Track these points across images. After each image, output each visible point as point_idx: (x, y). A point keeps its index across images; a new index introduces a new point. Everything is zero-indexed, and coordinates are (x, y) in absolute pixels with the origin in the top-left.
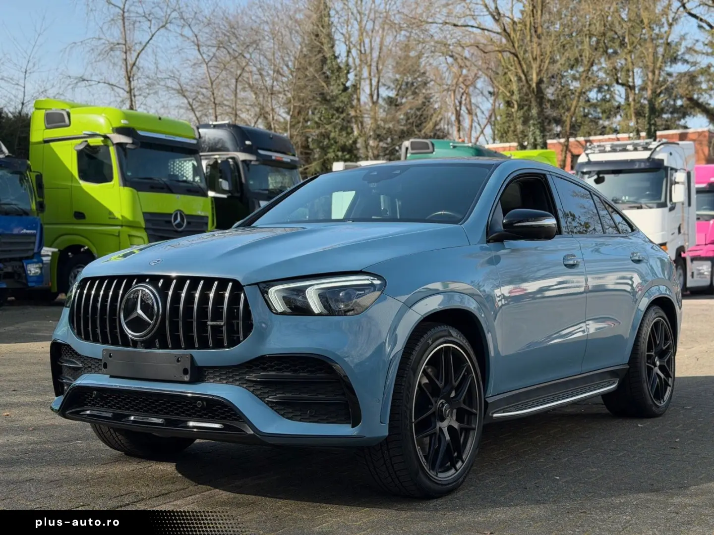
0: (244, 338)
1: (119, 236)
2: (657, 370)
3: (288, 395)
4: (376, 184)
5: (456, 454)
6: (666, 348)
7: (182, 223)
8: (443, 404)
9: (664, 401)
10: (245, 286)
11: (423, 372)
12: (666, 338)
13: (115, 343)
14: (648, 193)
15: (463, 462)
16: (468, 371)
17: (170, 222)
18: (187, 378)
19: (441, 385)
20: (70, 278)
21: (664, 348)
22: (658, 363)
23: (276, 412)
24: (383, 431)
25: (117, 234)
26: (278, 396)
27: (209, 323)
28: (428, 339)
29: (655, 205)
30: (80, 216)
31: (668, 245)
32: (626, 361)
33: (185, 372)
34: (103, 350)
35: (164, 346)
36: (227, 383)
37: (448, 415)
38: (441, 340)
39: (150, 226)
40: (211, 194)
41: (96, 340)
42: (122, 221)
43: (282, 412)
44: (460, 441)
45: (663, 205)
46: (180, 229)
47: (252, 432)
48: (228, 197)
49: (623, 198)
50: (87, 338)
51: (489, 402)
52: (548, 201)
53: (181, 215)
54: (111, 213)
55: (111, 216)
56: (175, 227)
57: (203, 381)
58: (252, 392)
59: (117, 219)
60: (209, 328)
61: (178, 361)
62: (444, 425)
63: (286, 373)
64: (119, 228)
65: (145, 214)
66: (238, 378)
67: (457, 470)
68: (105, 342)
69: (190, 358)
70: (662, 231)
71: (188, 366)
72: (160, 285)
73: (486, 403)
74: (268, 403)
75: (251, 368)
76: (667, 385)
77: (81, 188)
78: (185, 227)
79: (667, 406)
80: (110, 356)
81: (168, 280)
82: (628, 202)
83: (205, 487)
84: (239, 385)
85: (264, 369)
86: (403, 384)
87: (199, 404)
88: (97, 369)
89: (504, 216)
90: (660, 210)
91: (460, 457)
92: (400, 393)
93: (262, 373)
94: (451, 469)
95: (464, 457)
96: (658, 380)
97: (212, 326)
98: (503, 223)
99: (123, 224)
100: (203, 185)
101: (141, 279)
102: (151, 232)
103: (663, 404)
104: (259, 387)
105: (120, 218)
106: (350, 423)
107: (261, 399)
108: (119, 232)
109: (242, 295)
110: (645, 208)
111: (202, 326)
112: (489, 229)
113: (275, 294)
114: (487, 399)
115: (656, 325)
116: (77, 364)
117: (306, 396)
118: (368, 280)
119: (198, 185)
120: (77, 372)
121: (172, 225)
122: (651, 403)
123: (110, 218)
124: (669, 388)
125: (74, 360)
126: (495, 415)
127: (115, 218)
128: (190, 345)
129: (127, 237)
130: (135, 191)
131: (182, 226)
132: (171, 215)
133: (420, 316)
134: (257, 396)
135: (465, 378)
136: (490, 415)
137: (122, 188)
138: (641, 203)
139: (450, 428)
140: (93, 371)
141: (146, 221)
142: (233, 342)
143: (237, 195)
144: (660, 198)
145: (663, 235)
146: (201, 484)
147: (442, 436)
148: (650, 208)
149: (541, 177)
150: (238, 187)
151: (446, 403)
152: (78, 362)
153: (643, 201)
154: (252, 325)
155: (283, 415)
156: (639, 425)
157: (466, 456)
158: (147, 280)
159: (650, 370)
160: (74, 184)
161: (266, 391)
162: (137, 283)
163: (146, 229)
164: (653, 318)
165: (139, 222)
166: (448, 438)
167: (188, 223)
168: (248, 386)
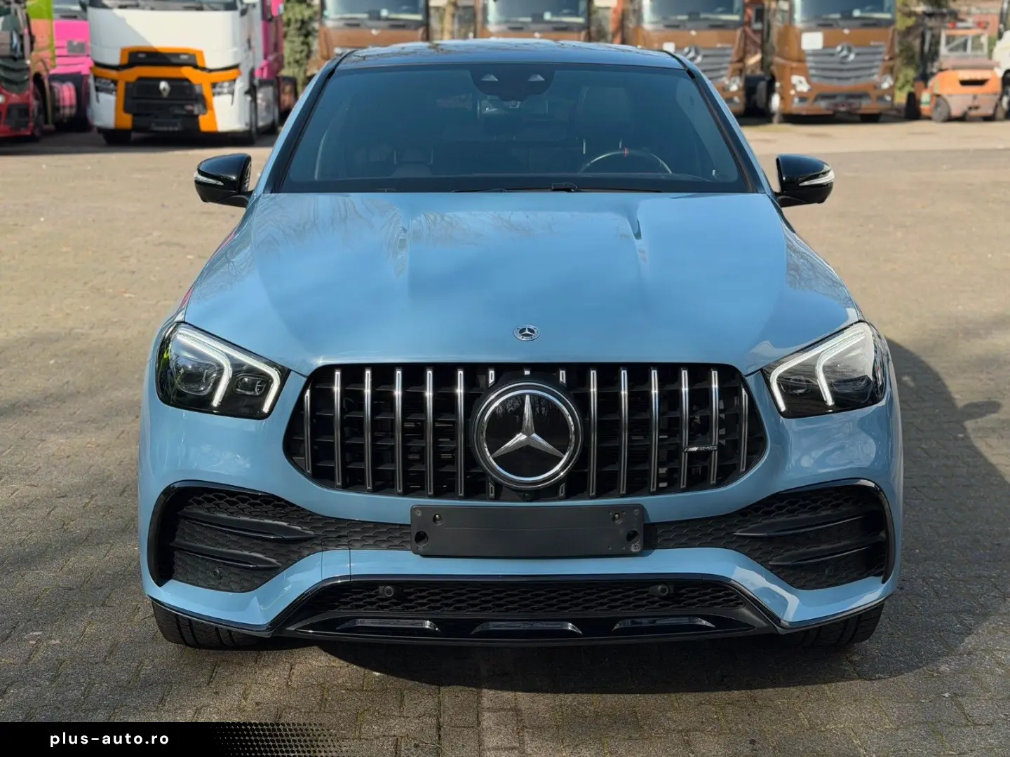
3: (801, 550)
10: (747, 375)
18: (635, 548)
23: (784, 580)
27: (686, 448)
29: (221, 6)
31: (239, 69)
33: (631, 537)
34: (413, 509)
35: (577, 495)
43: (792, 579)
45: (231, 7)
58: (748, 555)
60: (685, 458)
61: (615, 519)
69: (641, 512)
71: (639, 527)
72: (563, 381)
74: (771, 569)
80: (436, 519)
81: (576, 371)
84: (725, 547)
87: (663, 590)
90: (228, 14)
101: (508, 372)
107: (761, 564)
109: (744, 392)
110: (208, 10)
116: (295, 533)
117: (826, 546)
125: (285, 524)
134: (755, 559)
138: (200, 3)
145: (236, 54)
148: (215, 10)
152: (298, 528)
155: (792, 584)
158: (526, 373)
161: (769, 548)
162: (498, 382)
168: (740, 546)
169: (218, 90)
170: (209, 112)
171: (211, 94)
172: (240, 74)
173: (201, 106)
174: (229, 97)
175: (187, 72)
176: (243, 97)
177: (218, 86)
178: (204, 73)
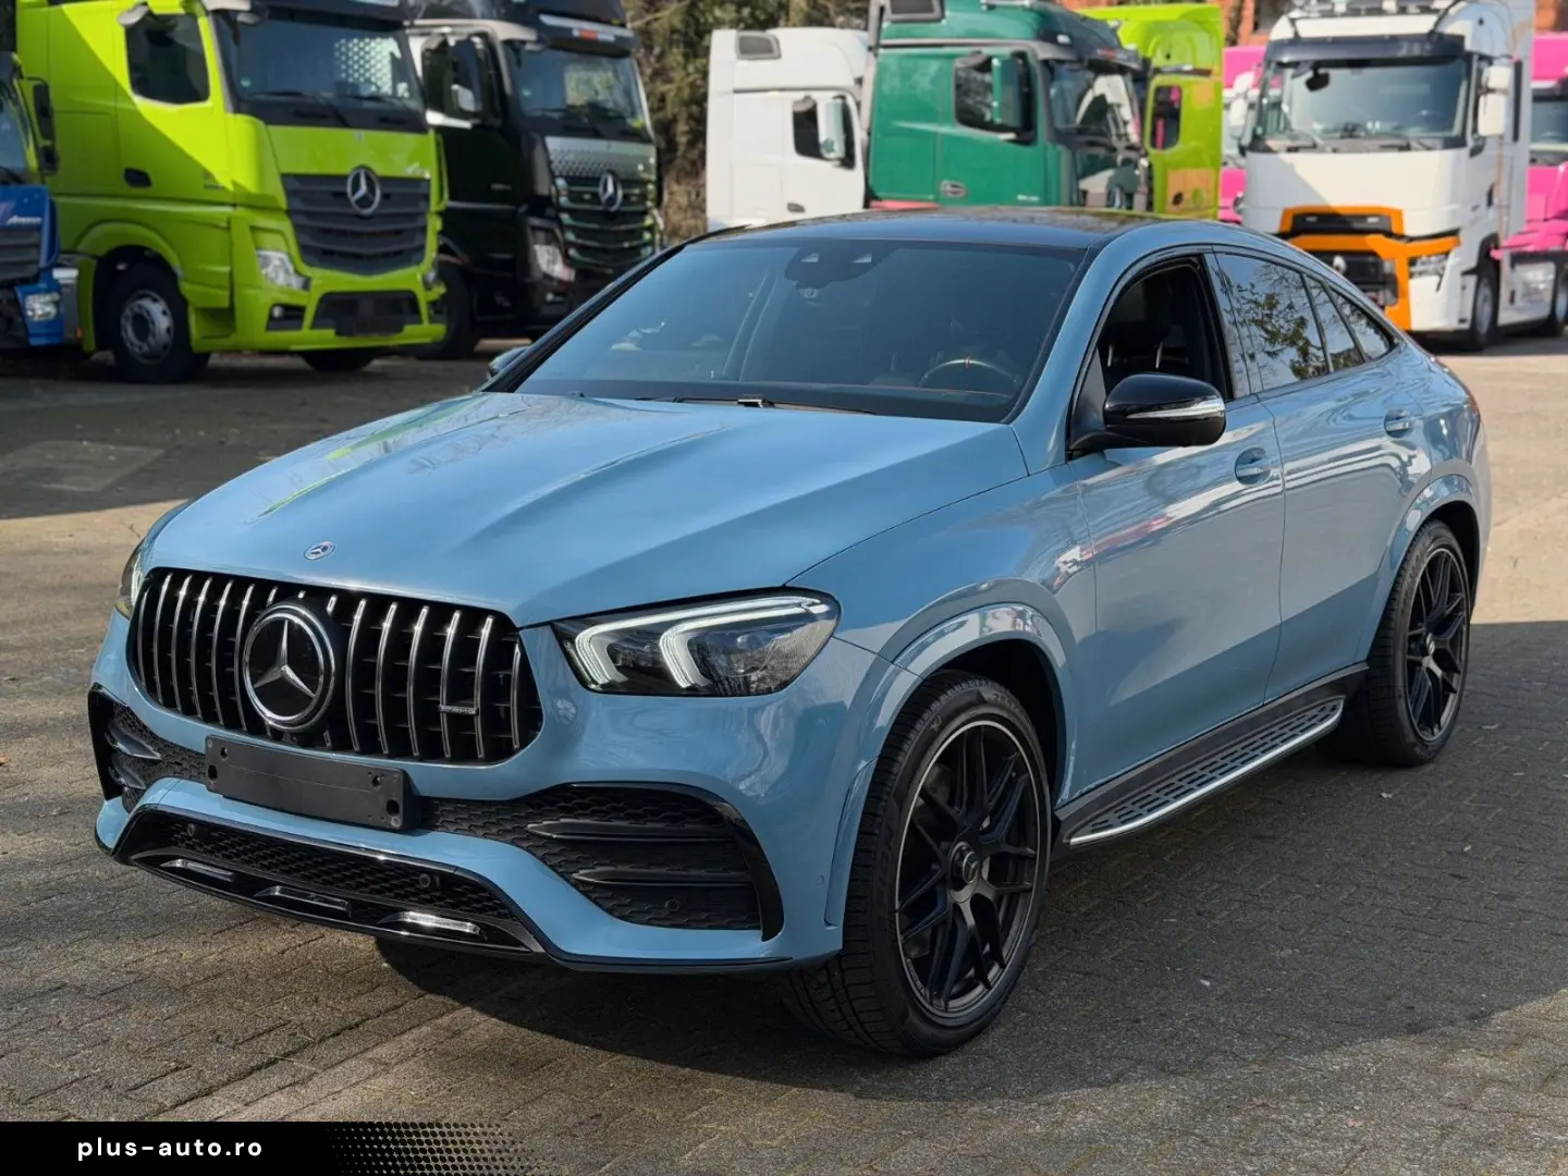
0: (524, 744)
1: (228, 229)
2: (1429, 662)
3: (622, 868)
4: (816, 291)
5: (988, 948)
6: (1452, 612)
7: (370, 196)
8: (962, 854)
9: (1440, 728)
10: (522, 628)
11: (920, 795)
12: (1454, 588)
13: (232, 725)
14: (1424, 113)
15: (1003, 966)
16: (1020, 768)
17: (343, 195)
18: (395, 822)
19: (957, 812)
20: (123, 321)
21: (1448, 612)
22: (1432, 648)
23: (596, 903)
24: (831, 940)
25: (224, 225)
26: (599, 869)
27: (443, 707)
28: (932, 722)
29: (1439, 143)
30: (137, 178)
31: (1462, 235)
32: (1363, 655)
33: (392, 808)
34: (207, 739)
35: (342, 745)
36: (485, 836)
37: (973, 875)
38: (963, 717)
39: (299, 205)
40: (434, 118)
41: (189, 711)
42: (234, 195)
43: (610, 904)
44: (996, 921)
45: (1457, 143)
46: (367, 211)
47: (541, 950)
48: (475, 127)
49: (1369, 125)
50: (169, 704)
51: (1062, 818)
52: (1208, 327)
53: (369, 179)
54: (207, 175)
55: (209, 183)
56: (356, 207)
57: (433, 828)
58: (543, 859)
59: (223, 188)
60: (444, 720)
61: (375, 782)
62: (963, 897)
63: (616, 823)
64: (228, 210)
65: (285, 177)
66: (509, 827)
67: (988, 986)
68: (209, 718)
69: (401, 778)
70: (1452, 202)
71: (398, 797)
72: (330, 609)
73: (1056, 822)
74: (577, 884)
75: (539, 806)
76: (1449, 689)
77: (137, 114)
78: (381, 204)
79: (1446, 738)
80: (223, 754)
81: (348, 600)
82: (1379, 135)
83: (441, 999)
84: (512, 843)
85: (568, 812)
86: (877, 831)
87: (425, 881)
88: (194, 773)
89: (1108, 393)
90: (1450, 154)
91: (996, 956)
92: (869, 851)
93: (563, 820)
94: (976, 986)
95: (1004, 954)
96: (1430, 683)
97: (451, 715)
98: (1104, 411)
99: (238, 201)
100: (415, 105)
101: (288, 591)
102: (303, 220)
103: (1438, 734)
104: (556, 849)
105: (230, 187)
106: (757, 928)
107: (561, 875)
108: (229, 221)
109: (517, 650)
110: (1417, 150)
111: (428, 713)
112: (1074, 421)
113: (590, 646)
114: (1056, 813)
115: (1433, 565)
116: (148, 752)
117: (664, 870)
118: (799, 605)
119: (405, 106)
120: (151, 772)
121: (347, 200)
122: (1412, 738)
123: (206, 187)
124: (1452, 696)
125: (144, 743)
126: (1074, 840)
127: (217, 187)
128: (401, 750)
129: (248, 231)
130: (261, 124)
131: (371, 203)
132: (342, 179)
133: (916, 677)
134: (552, 867)
135: (1012, 783)
136: (1065, 841)
137: (231, 116)
138: (1405, 138)
139: (977, 901)
140: (186, 774)
141: (290, 193)
142: (500, 750)
143: (497, 123)
144: (1451, 127)
145: (1453, 213)
146: (431, 992)
147: (959, 923)
148: (1429, 149)
149: (1193, 263)
150: (497, 102)
151: (968, 850)
152: (150, 748)
153: (1413, 132)
154: (539, 712)
155: (610, 911)
156: (1384, 795)
157: (1011, 950)
158: (301, 595)
159: (1413, 667)
160: (122, 105)
161: (574, 857)
162: (277, 599)
163: (290, 213)
164: (1427, 550)
165: (273, 198)
166: (970, 920)
167: (385, 196)
168: (532, 846)
169: (1418, 268)
170: (1400, 300)
171: (1407, 275)
172: (1458, 244)
173: (1388, 293)
174: (1435, 279)
175: (1374, 242)
176: (1458, 280)
177: (1419, 262)
178: (1400, 243)
